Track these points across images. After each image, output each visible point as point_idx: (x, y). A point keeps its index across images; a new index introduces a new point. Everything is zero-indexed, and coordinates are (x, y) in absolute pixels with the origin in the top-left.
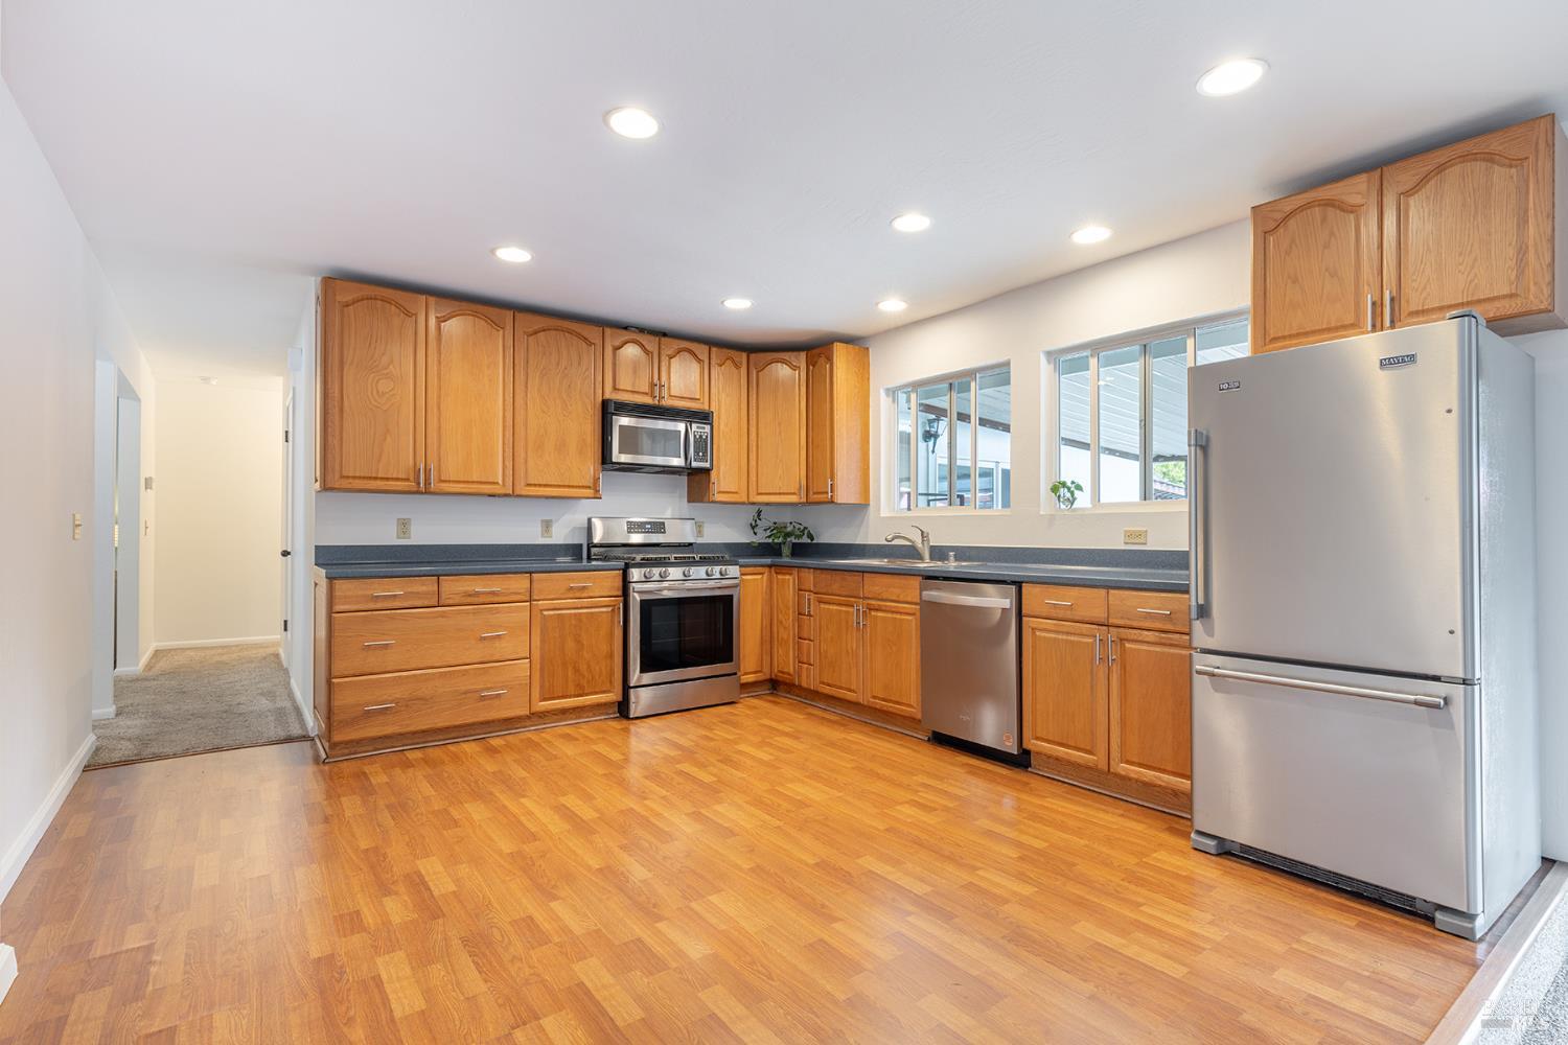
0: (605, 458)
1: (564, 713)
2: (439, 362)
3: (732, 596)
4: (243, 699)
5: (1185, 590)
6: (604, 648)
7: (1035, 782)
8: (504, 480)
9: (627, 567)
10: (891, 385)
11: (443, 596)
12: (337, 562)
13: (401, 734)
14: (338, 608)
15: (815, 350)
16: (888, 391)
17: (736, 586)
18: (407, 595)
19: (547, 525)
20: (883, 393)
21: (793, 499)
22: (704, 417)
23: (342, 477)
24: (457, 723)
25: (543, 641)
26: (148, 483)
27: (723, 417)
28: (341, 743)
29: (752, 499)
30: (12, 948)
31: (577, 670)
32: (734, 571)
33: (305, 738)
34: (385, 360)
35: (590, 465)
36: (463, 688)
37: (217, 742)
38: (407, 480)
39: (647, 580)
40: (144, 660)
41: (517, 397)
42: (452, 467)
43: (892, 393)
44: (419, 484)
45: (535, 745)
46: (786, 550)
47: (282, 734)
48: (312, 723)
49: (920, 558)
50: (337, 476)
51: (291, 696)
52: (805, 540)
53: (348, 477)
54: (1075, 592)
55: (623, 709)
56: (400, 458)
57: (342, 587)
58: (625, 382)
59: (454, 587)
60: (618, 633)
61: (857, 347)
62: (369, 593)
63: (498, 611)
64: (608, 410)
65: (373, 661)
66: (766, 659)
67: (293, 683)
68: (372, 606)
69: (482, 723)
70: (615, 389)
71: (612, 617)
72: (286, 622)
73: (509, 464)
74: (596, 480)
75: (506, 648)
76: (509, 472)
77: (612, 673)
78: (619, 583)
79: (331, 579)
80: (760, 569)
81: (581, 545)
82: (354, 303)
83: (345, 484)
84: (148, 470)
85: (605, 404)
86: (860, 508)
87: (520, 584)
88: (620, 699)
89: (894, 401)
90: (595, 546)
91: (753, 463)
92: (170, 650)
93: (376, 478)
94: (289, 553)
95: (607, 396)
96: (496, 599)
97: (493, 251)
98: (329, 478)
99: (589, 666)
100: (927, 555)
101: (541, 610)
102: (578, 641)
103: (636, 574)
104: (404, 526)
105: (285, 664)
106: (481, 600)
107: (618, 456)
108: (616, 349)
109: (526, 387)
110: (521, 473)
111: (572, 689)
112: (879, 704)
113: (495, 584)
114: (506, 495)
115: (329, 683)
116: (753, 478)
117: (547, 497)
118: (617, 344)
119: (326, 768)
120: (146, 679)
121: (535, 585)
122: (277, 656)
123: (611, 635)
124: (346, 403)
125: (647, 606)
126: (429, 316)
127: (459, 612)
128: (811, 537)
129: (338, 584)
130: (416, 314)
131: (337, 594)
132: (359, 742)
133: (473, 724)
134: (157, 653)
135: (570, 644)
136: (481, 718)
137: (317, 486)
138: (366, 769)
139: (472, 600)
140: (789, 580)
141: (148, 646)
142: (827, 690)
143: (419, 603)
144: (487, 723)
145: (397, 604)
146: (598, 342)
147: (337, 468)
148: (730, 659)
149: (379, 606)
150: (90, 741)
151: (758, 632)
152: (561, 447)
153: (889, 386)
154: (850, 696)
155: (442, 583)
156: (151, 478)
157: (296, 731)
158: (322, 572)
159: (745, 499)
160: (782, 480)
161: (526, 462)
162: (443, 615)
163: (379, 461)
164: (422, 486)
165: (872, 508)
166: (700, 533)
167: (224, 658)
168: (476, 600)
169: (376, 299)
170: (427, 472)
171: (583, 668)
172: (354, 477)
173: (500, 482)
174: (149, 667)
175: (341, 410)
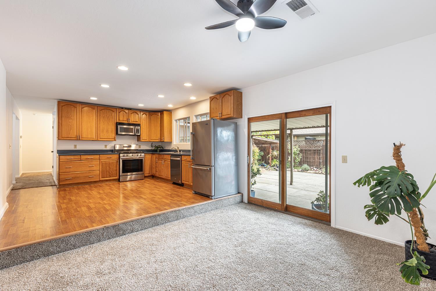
0: (117, 133)
1: (107, 180)
2: (82, 116)
3: (142, 159)
4: (43, 180)
5: (190, 155)
6: (115, 169)
7: (184, 188)
8: (95, 138)
9: (120, 154)
10: (176, 119)
11: (82, 159)
12: (61, 153)
13: (73, 183)
14: (60, 161)
15: (161, 112)
16: (175, 120)
17: (143, 157)
18: (74, 159)
19: (106, 146)
20: (174, 121)
21: (158, 141)
22: (139, 125)
23: (62, 137)
24: (84, 182)
25: (102, 167)
26: (21, 137)
27: (143, 125)
28: (61, 184)
29: (150, 141)
30: (8, 203)
31: (109, 173)
32: (143, 154)
33: (55, 185)
34: (70, 116)
35: (113, 135)
36: (86, 175)
37: (37, 186)
38: (75, 138)
39: (124, 156)
40: (20, 175)
41: (98, 122)
42: (84, 136)
43: (176, 121)
44: (77, 138)
45: (100, 186)
46: (158, 151)
47: (50, 185)
48: (56, 183)
49: (177, 152)
50: (61, 137)
51: (53, 180)
52: (162, 149)
53: (63, 137)
54: (187, 157)
55: (119, 180)
56: (74, 134)
57: (61, 157)
58: (121, 119)
59: (83, 157)
60: (118, 166)
61: (169, 112)
62: (67, 158)
63: (93, 162)
64: (118, 124)
65: (68, 170)
66: (151, 171)
67: (54, 178)
68: (67, 160)
69: (90, 182)
70: (119, 120)
71: (117, 163)
72: (53, 166)
73: (96, 135)
74: (115, 137)
75: (94, 168)
76: (96, 136)
77: (117, 173)
78: (118, 157)
79: (59, 156)
80: (150, 154)
81: (113, 150)
82: (64, 105)
83: (62, 138)
84: (21, 134)
85: (117, 123)
86: (170, 143)
87: (97, 157)
88: (118, 178)
89: (176, 122)
90: (116, 150)
91: (150, 134)
92: (26, 173)
93: (69, 138)
94: (53, 152)
95: (117, 121)
96: (92, 159)
97: (90, 98)
98: (59, 137)
99: (112, 172)
100: (178, 151)
101: (102, 162)
102: (110, 167)
103: (121, 155)
104: (75, 146)
105: (53, 175)
106: (89, 159)
107: (119, 133)
108: (119, 112)
109: (100, 120)
110: (99, 136)
111: (108, 176)
112: (166, 178)
113: (92, 157)
114: (96, 140)
115: (59, 174)
116: (150, 136)
117: (104, 141)
118: (119, 111)
119: (59, 189)
120: (21, 178)
121: (100, 157)
122: (51, 174)
123: (117, 166)
124: (63, 124)
125: (124, 161)
126: (79, 107)
127: (85, 162)
128: (163, 148)
129: (60, 156)
130: (77, 107)
131: (60, 158)
132: (65, 184)
133: (88, 182)
134: (23, 174)
135: (108, 168)
136: (89, 181)
137: (57, 139)
138: (66, 189)
139: (87, 159)
140: (154, 156)
141: (21, 173)
142: (159, 176)
143: (77, 160)
144: (91, 182)
145: (72, 160)
146: (115, 111)
147: (61, 135)
148: (142, 171)
149: (69, 160)
150: (12, 186)
151: (149, 167)
152: (107, 131)
153: (175, 119)
154: (162, 177)
155: (81, 157)
156: (22, 136)
157: (53, 184)
158: (58, 154)
159: (148, 141)
160: (156, 137)
161: (100, 134)
162: (81, 162)
163: (69, 134)
164: (78, 139)
165: (172, 142)
166: (140, 147)
167: (39, 174)
168: (88, 159)
169: (69, 105)
170: (79, 136)
171: (111, 172)
172: (64, 137)
173: (94, 138)
174: (21, 176)
175: (62, 125)
